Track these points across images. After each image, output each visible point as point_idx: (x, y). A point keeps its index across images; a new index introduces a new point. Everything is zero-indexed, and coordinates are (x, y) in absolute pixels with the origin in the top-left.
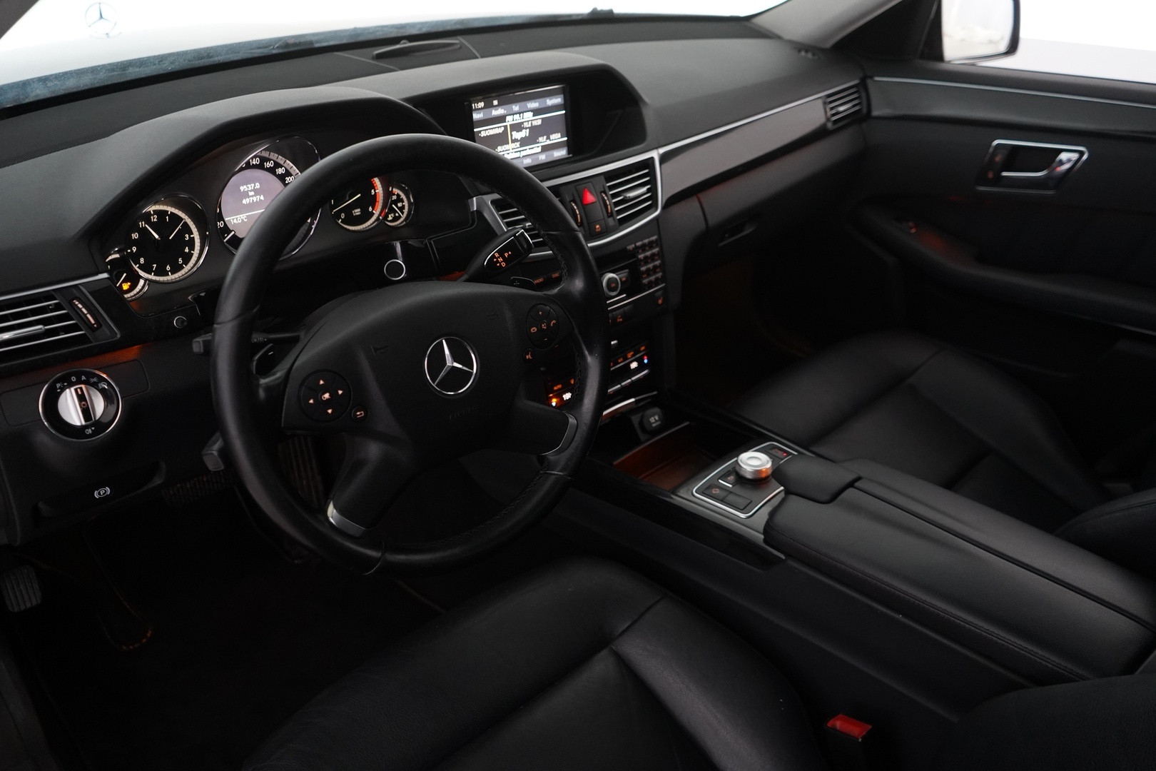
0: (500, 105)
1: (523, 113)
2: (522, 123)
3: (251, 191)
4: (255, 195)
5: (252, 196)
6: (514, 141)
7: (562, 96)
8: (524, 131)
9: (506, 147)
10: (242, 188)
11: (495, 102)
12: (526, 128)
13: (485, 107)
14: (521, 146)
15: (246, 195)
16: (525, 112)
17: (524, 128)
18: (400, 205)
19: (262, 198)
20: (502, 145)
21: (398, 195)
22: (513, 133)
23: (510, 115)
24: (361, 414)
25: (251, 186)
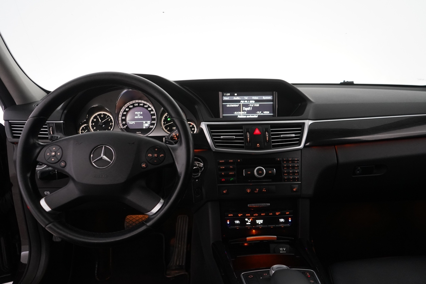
0: (237, 96)
1: (250, 100)
2: (249, 104)
3: (139, 114)
4: (140, 116)
5: (139, 116)
6: (243, 111)
7: (272, 96)
8: (249, 108)
9: (240, 113)
10: (136, 113)
11: (236, 94)
12: (251, 107)
13: (230, 96)
14: (247, 113)
15: (137, 115)
16: (251, 100)
17: (249, 106)
18: (193, 129)
19: (142, 117)
20: (237, 111)
21: (193, 126)
22: (244, 108)
23: (243, 100)
24: (63, 164)
25: (139, 113)
